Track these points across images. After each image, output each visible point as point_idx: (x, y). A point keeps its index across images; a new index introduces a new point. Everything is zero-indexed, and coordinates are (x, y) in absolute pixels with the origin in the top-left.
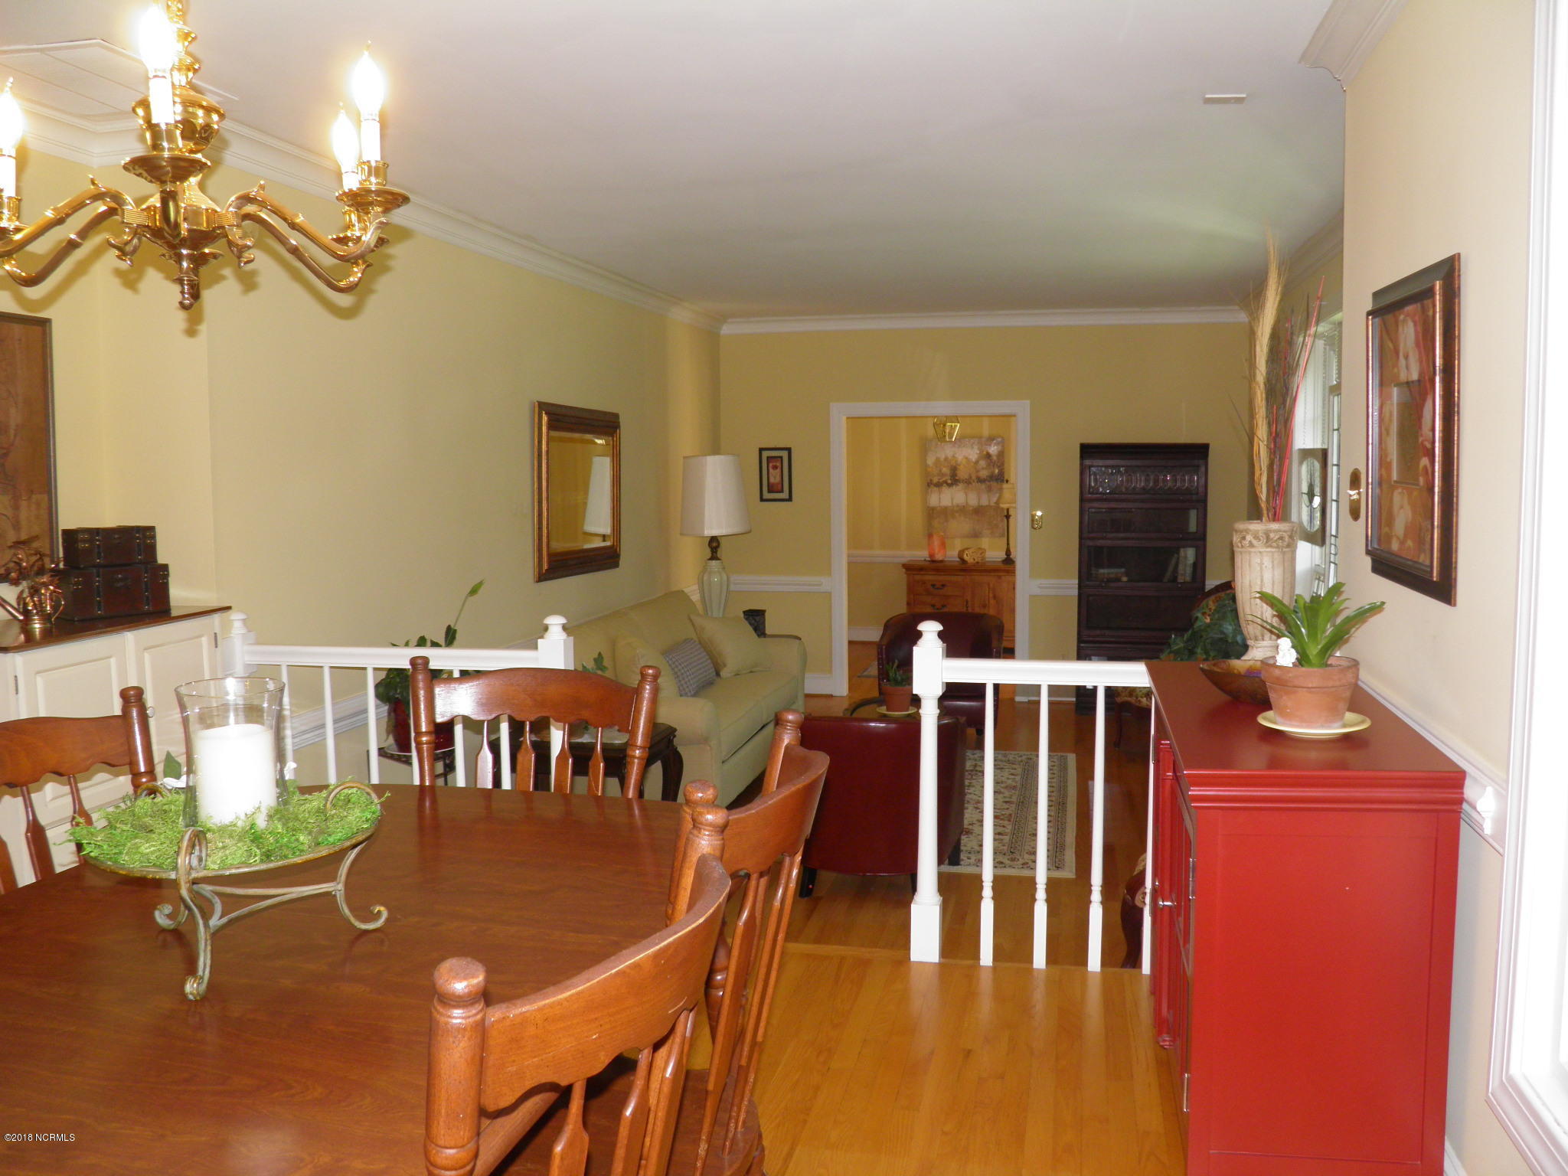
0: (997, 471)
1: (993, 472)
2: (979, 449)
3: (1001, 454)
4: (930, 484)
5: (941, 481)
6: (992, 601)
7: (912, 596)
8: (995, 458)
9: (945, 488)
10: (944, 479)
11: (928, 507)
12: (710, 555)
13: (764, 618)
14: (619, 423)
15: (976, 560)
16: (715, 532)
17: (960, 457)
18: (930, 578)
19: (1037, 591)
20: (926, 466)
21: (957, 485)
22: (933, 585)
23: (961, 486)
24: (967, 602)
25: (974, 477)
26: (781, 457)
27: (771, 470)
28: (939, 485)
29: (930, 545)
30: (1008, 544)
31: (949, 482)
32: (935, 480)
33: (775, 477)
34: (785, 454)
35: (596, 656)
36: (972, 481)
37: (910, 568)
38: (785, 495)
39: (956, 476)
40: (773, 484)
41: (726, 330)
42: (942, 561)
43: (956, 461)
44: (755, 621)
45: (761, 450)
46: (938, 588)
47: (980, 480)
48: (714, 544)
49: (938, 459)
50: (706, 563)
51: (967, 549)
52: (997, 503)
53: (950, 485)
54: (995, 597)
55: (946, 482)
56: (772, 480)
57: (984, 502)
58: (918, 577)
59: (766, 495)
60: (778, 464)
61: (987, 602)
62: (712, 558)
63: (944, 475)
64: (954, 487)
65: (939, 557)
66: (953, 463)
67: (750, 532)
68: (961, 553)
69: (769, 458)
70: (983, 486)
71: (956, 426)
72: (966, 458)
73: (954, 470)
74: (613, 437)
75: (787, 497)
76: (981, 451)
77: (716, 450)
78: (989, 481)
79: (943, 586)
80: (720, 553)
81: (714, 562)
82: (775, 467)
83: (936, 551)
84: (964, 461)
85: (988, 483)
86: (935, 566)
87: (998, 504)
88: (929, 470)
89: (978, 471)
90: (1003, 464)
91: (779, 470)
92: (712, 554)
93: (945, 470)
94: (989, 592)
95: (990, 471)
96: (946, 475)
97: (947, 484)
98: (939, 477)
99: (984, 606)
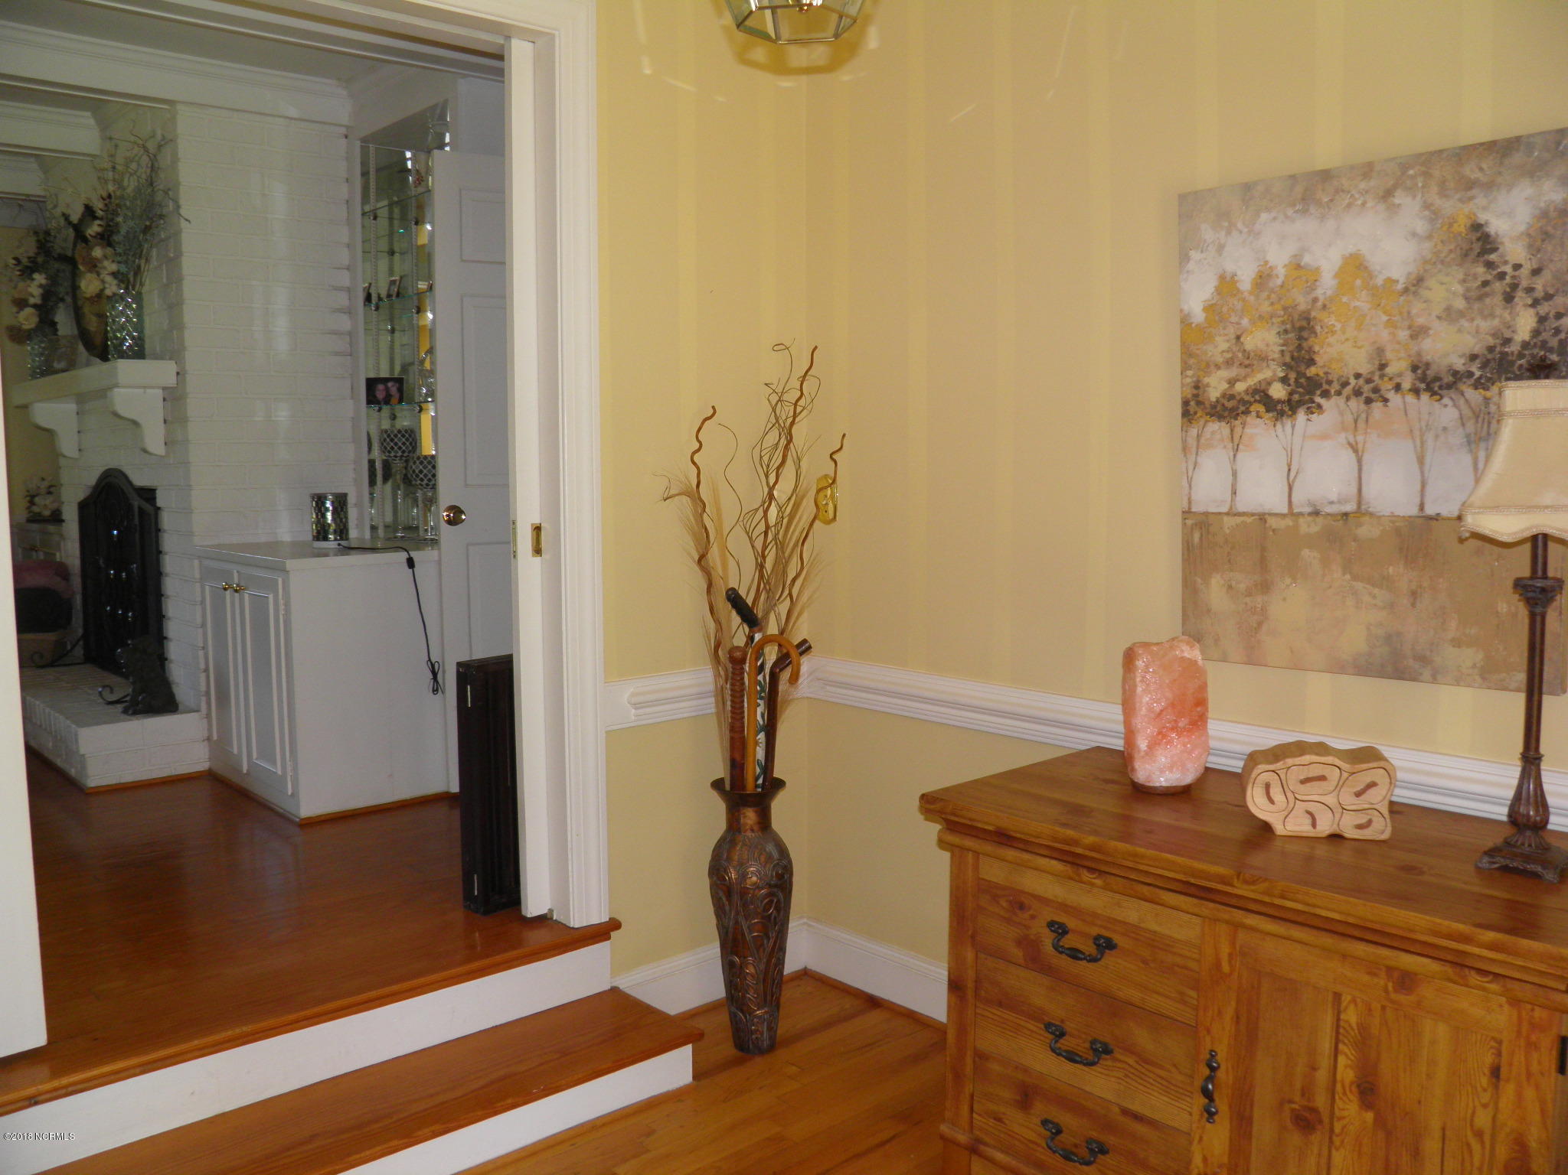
5: (1240, 387)
6: (1350, 1112)
9: (1258, 429)
10: (1251, 382)
17: (1327, 262)
21: (1314, 409)
22: (1060, 930)
23: (1333, 410)
24: (1213, 1068)
25: (1398, 366)
28: (1230, 410)
31: (1278, 391)
32: (1216, 386)
36: (1386, 386)
37: (954, 818)
39: (1311, 362)
43: (1311, 288)
46: (1075, 954)
47: (1429, 378)
49: (1227, 284)
53: (1280, 410)
55: (1261, 395)
58: (997, 875)
61: (1321, 1101)
63: (1249, 361)
64: (1301, 416)
66: (1299, 299)
70: (1446, 412)
76: (1436, 215)
78: (1478, 385)
79: (1105, 945)
84: (1350, 286)
89: (1418, 333)
93: (1265, 339)
94: (1336, 1052)
95: (1485, 325)
96: (1263, 358)
97: (1270, 404)
98: (1233, 372)
99: (1306, 1121)
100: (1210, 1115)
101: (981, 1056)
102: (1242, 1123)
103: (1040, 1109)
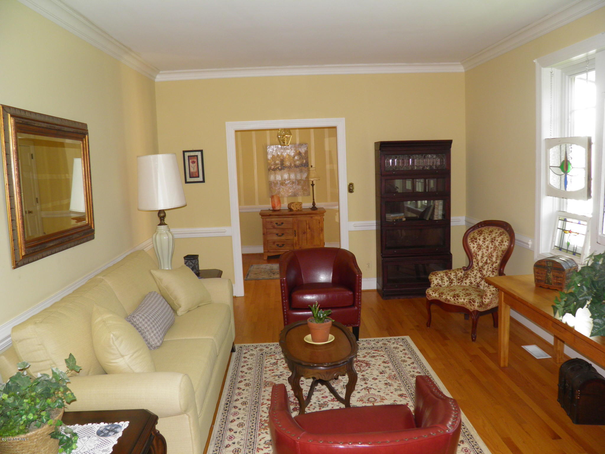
0: (305, 161)
1: (302, 162)
2: (295, 150)
3: (306, 152)
4: (269, 169)
5: (275, 167)
6: (308, 230)
7: (265, 230)
8: (303, 154)
9: (278, 171)
10: (277, 167)
11: (270, 182)
12: (159, 222)
13: (198, 260)
14: (87, 130)
15: (298, 209)
16: (161, 207)
17: (285, 154)
18: (275, 220)
19: (353, 229)
20: (268, 160)
21: (284, 169)
22: (277, 223)
23: (286, 170)
24: (295, 231)
25: (293, 165)
26: (197, 156)
27: (191, 164)
28: (274, 170)
29: (273, 202)
30: (314, 199)
32: (273, 167)
33: (193, 169)
34: (199, 154)
35: (67, 357)
36: (292, 167)
37: (263, 215)
38: (200, 179)
39: (283, 165)
40: (192, 173)
41: (159, 78)
42: (279, 210)
43: (283, 157)
44: (193, 263)
45: (184, 152)
46: (279, 225)
47: (296, 166)
48: (162, 215)
49: (273, 156)
50: (157, 227)
51: (293, 203)
52: (307, 177)
53: (280, 170)
54: (309, 228)
56: (192, 170)
57: (299, 177)
58: (268, 220)
59: (189, 180)
60: (195, 160)
61: (305, 231)
62: (161, 224)
63: (277, 164)
65: (277, 208)
66: (282, 158)
67: (185, 206)
68: (289, 205)
69: (189, 157)
70: (298, 170)
71: (290, 137)
72: (289, 155)
73: (282, 161)
74: (83, 141)
75: (202, 180)
76: (296, 150)
77: (156, 151)
78: (301, 167)
79: (282, 223)
80: (166, 221)
81: (162, 227)
82: (193, 162)
83: (276, 205)
84: (287, 157)
85: (300, 168)
86: (275, 212)
87: (308, 179)
88: (269, 162)
89: (295, 162)
90: (308, 158)
91: (196, 164)
92: (161, 221)
93: (278, 162)
94: (306, 226)
95: (301, 161)
96: (278, 164)
97: (279, 169)
98: (275, 166)
99: (304, 233)
100: (295, 236)
101: (267, 241)
102: (298, 236)
103: (276, 244)
